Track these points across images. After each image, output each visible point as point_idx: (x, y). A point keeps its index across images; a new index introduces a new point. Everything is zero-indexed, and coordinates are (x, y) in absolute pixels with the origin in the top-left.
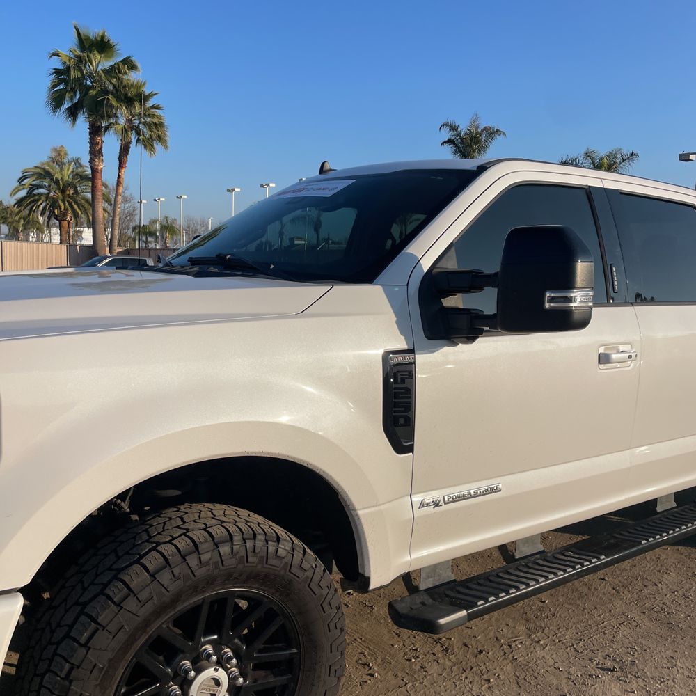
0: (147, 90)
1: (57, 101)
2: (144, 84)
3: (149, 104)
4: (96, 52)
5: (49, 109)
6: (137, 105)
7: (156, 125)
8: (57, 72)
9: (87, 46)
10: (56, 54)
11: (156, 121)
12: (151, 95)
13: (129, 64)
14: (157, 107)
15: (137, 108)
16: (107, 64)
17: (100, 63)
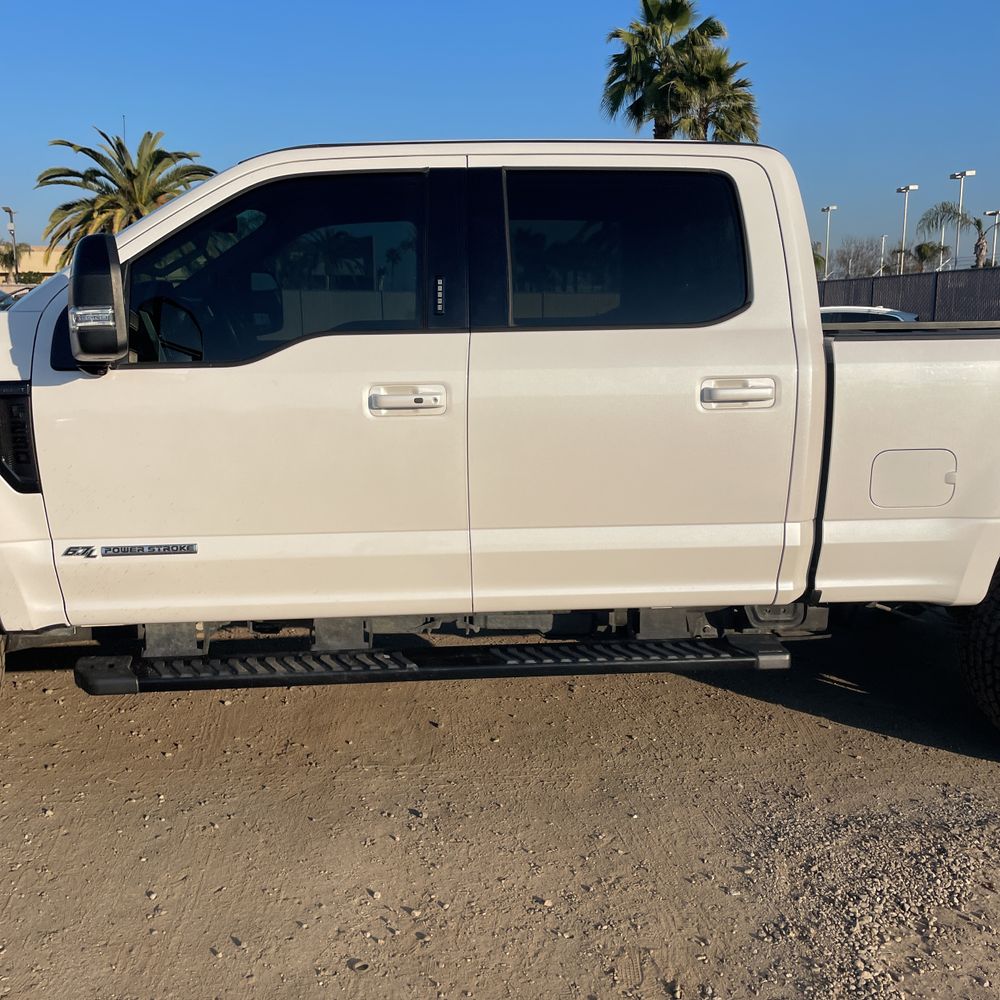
0: (729, 62)
1: (615, 99)
2: (725, 53)
3: (733, 80)
4: (666, 21)
5: (606, 111)
6: (713, 86)
7: (739, 111)
8: (618, 59)
9: (655, 15)
10: (616, 35)
11: (740, 103)
12: (736, 68)
13: (710, 28)
14: (742, 84)
15: (714, 90)
16: (681, 34)
17: (672, 34)
